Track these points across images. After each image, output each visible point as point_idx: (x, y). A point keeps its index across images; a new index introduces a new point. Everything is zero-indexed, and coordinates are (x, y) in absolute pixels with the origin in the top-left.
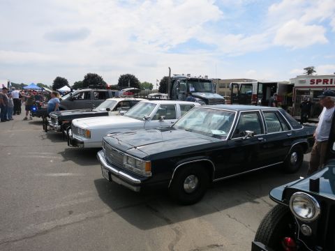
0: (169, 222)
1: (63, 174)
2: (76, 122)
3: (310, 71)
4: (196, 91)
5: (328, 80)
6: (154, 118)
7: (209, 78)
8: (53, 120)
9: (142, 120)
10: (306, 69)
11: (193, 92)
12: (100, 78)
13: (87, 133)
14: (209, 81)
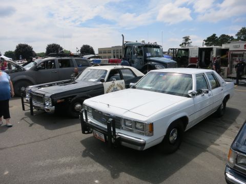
11: (150, 57)
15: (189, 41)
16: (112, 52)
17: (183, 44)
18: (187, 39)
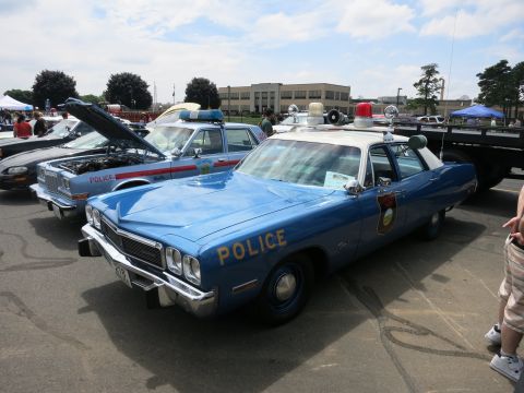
15: (437, 76)
16: (252, 97)
17: (421, 81)
18: (430, 71)
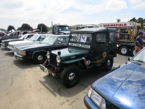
0: (31, 67)
1: (4, 59)
2: (10, 43)
3: (119, 21)
4: (62, 30)
5: (109, 25)
6: (37, 40)
7: (67, 25)
8: (3, 43)
9: (33, 41)
10: (117, 20)
11: (60, 31)
12: (29, 25)
13: (12, 46)
14: (68, 26)
